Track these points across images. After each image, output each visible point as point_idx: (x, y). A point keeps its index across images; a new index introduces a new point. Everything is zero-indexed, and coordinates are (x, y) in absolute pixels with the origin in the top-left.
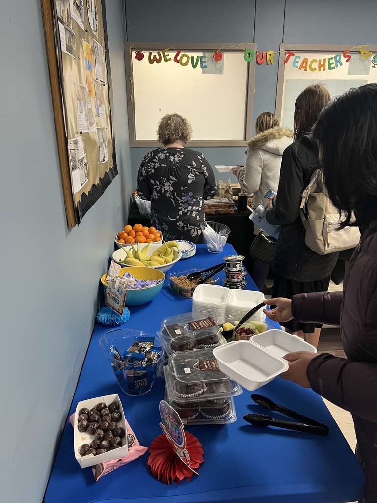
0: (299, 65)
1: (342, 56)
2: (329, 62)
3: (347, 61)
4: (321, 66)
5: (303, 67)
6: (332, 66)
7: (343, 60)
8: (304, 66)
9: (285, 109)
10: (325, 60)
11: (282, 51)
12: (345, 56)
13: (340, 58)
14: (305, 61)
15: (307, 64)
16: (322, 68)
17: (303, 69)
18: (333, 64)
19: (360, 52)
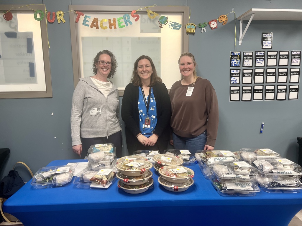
0: (90, 23)
1: (130, 16)
2: (119, 21)
3: (136, 20)
4: (111, 25)
5: (94, 26)
6: (122, 25)
7: (132, 19)
8: (95, 24)
9: (84, 63)
10: (114, 20)
11: (72, 11)
12: (133, 17)
13: (129, 18)
14: (95, 20)
15: (97, 22)
16: (113, 27)
17: (94, 28)
18: (122, 22)
19: (147, 12)
